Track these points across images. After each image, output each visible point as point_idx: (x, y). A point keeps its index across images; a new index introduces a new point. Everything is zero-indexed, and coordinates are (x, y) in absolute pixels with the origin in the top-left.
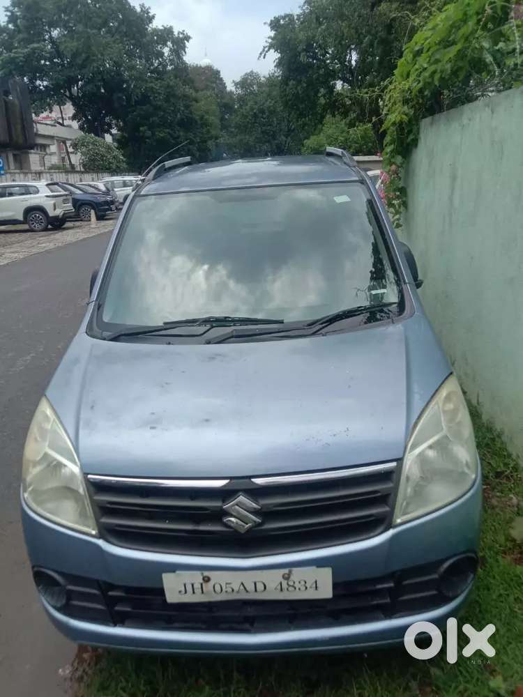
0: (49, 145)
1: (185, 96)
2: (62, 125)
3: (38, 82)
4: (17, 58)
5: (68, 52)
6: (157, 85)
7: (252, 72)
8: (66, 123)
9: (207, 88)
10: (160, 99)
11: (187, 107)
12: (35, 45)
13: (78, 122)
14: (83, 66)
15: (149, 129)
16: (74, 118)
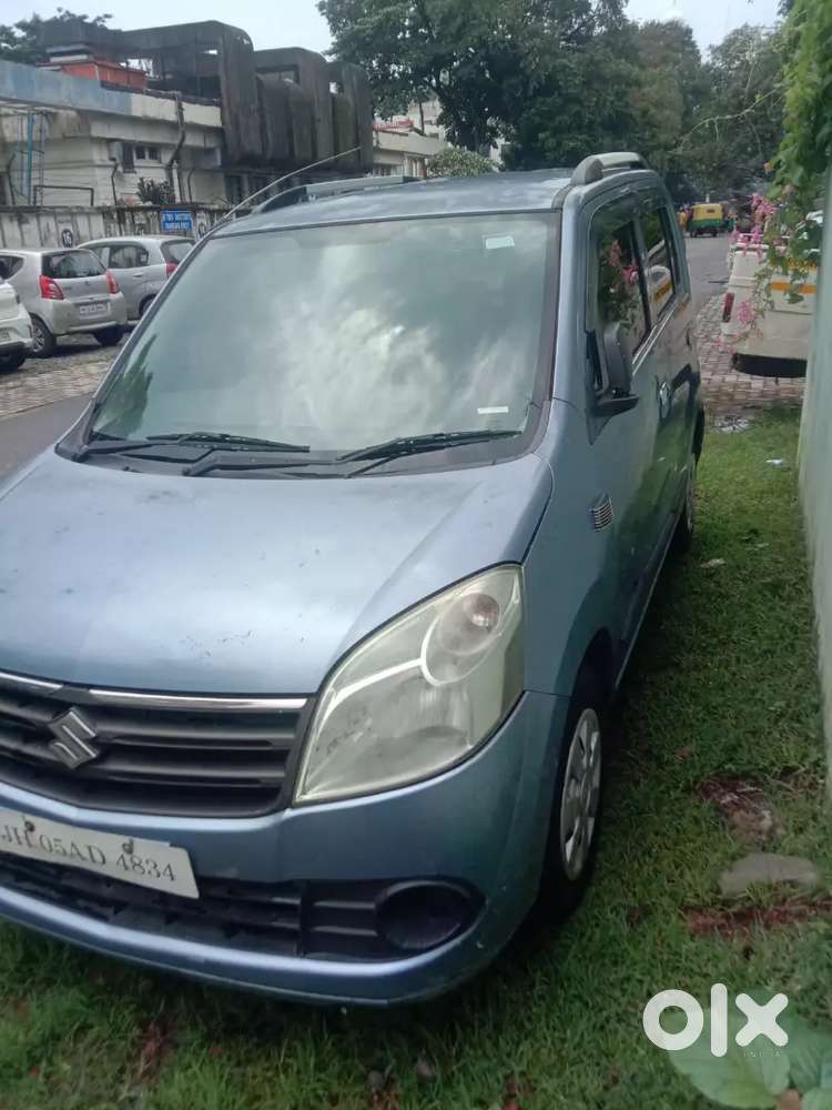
0: (395, 166)
1: (619, 78)
2: (421, 133)
3: (393, 67)
4: (364, 31)
5: (437, 14)
6: (572, 62)
7: (746, 26)
8: (428, 129)
9: (665, 60)
10: (575, 84)
11: (620, 96)
12: (390, 9)
13: (447, 127)
14: (458, 36)
15: (554, 135)
16: (440, 121)
